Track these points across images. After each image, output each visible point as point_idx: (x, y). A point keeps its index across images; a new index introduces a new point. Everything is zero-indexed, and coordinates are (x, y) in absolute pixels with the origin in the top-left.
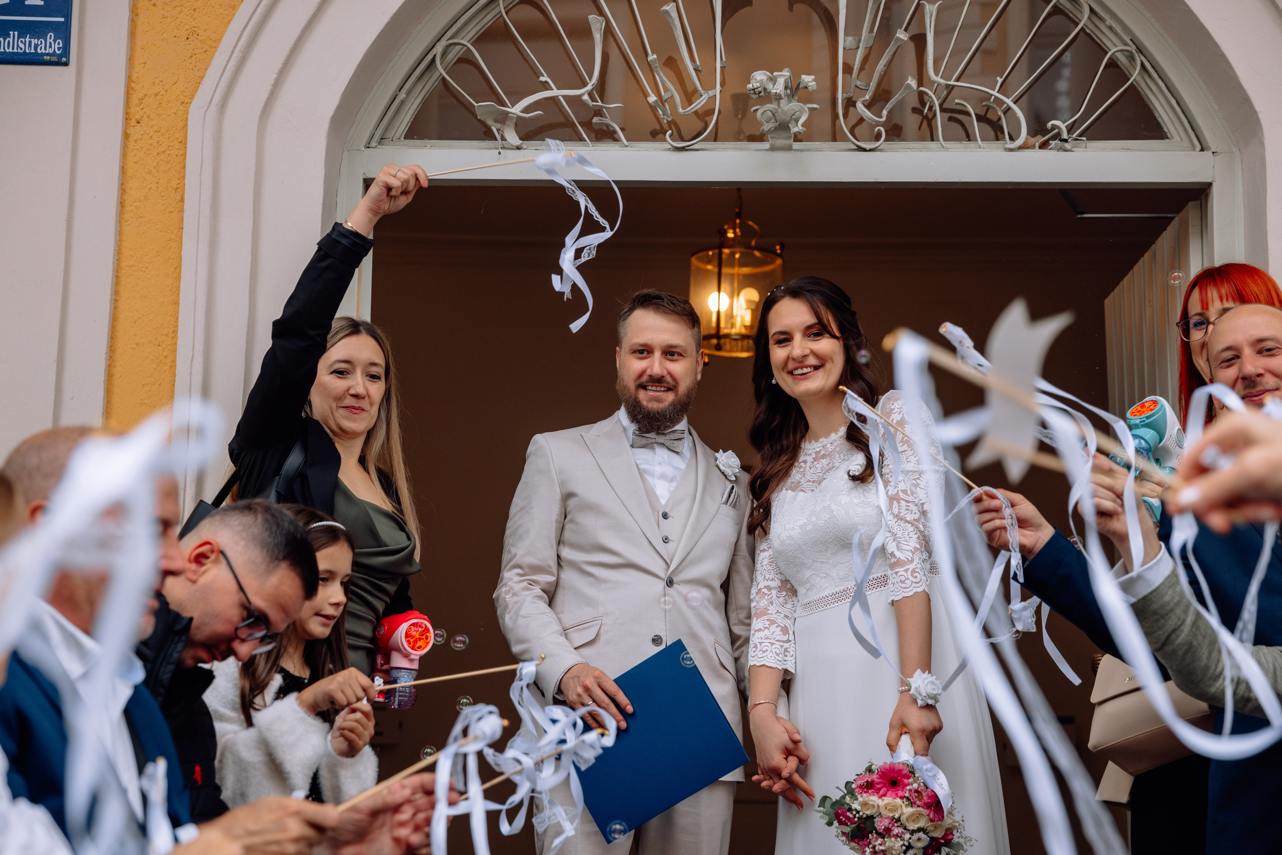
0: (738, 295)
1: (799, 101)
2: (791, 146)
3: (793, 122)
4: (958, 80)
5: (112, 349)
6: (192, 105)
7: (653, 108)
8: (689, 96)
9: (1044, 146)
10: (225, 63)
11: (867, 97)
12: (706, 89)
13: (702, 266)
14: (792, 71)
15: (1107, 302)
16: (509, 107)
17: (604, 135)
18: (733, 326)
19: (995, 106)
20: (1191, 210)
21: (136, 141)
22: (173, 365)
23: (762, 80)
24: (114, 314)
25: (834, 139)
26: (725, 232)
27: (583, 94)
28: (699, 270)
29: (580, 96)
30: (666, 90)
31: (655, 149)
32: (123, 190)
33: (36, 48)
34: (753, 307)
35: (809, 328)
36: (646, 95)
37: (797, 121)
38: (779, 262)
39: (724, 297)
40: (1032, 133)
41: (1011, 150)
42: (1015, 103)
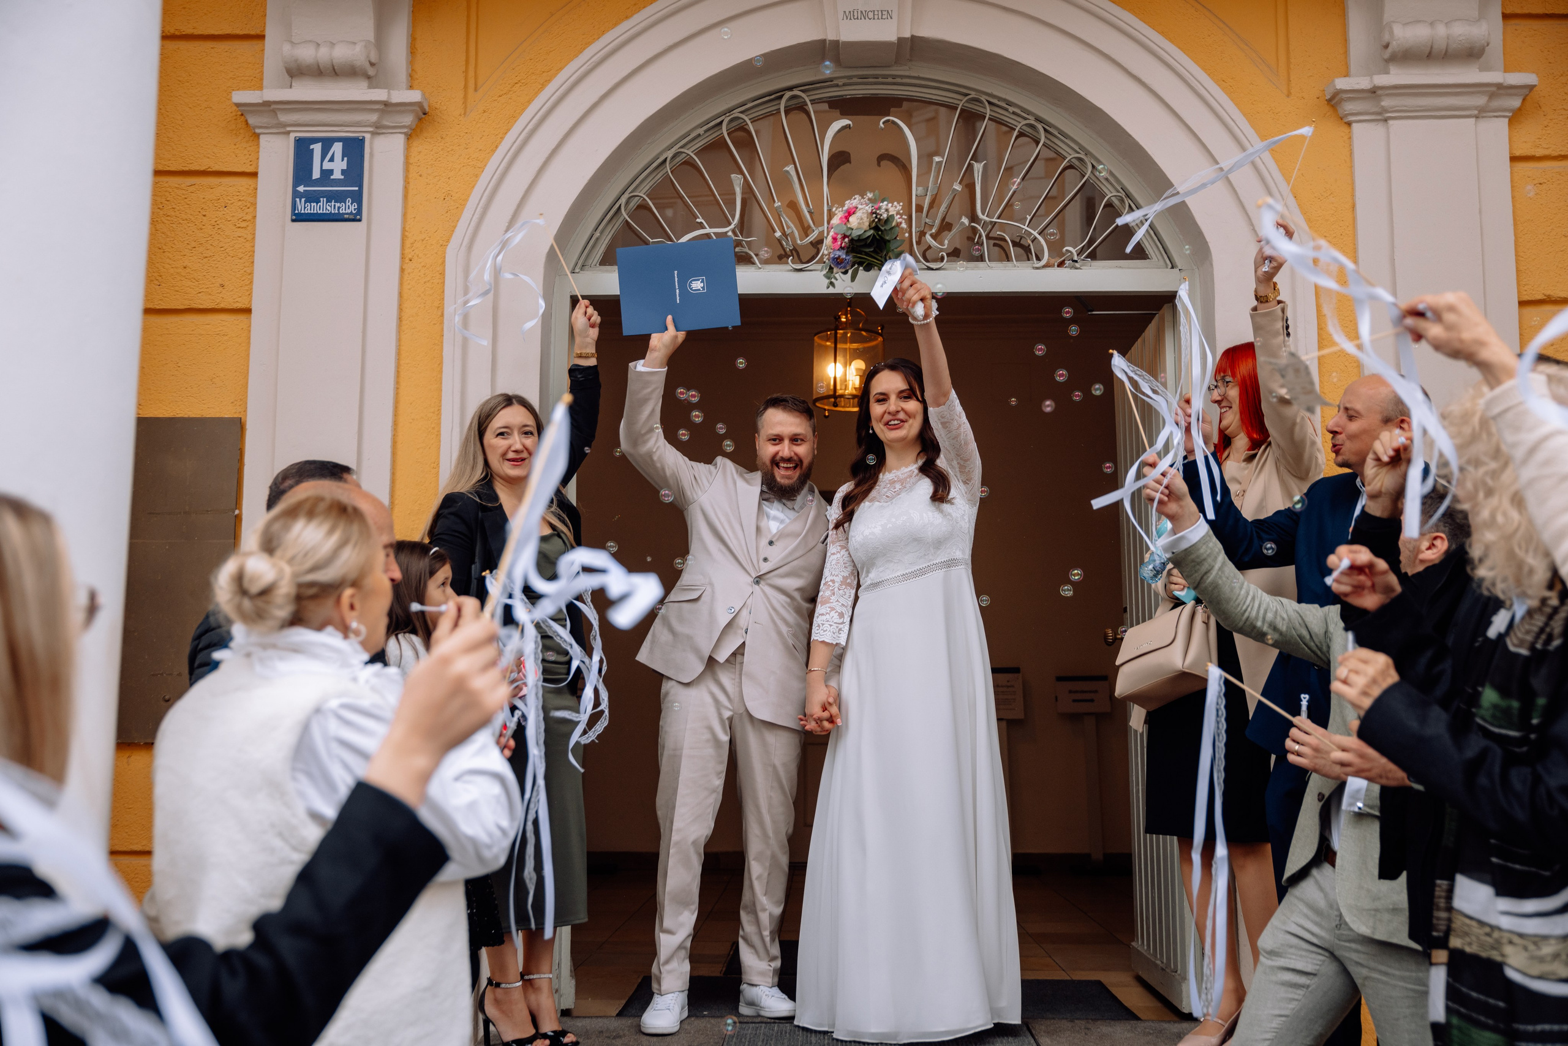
0: (850, 365)
4: (999, 218)
5: (395, 423)
6: (448, 247)
7: (779, 241)
8: (806, 230)
9: (1061, 264)
11: (933, 231)
12: (817, 226)
13: (823, 343)
17: (744, 260)
18: (846, 388)
19: (1025, 236)
20: (1166, 309)
21: (409, 273)
22: (439, 435)
24: (397, 398)
26: (840, 318)
27: (728, 232)
28: (820, 346)
29: (726, 233)
30: (788, 227)
31: (781, 270)
32: (400, 309)
33: (338, 210)
35: (902, 392)
36: (774, 231)
38: (880, 339)
39: (840, 366)
40: (1052, 255)
41: (1037, 268)
42: (1040, 234)
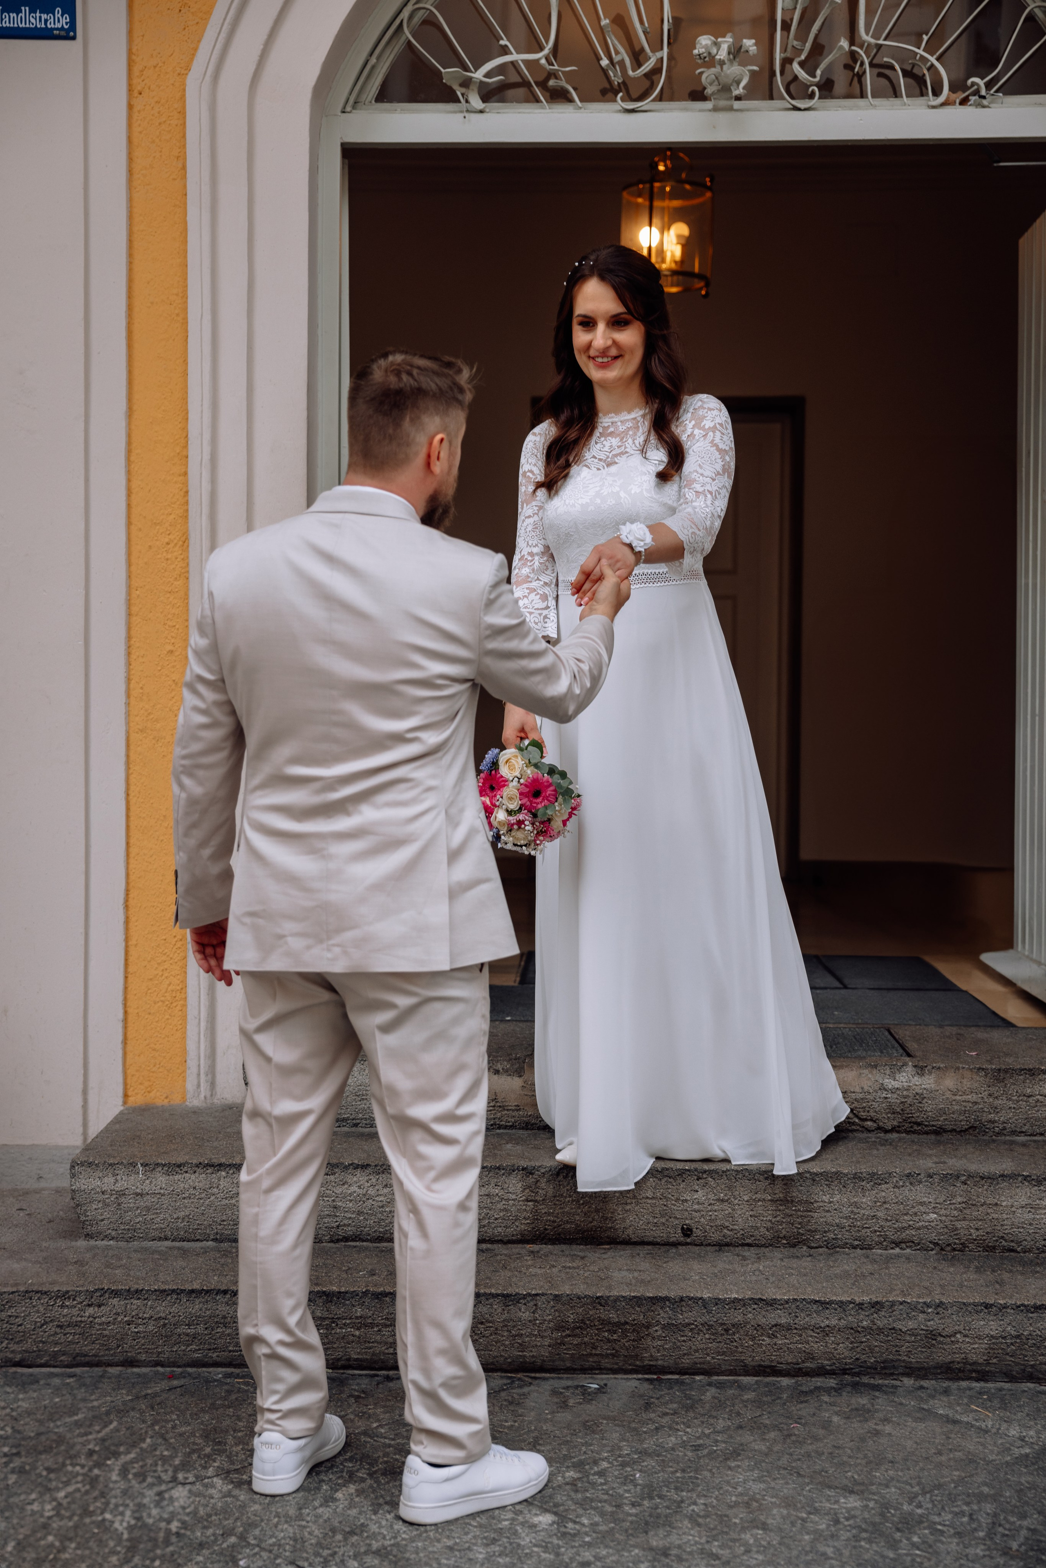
0: (669, 229)
1: (739, 65)
2: (732, 106)
3: (735, 84)
4: (885, 39)
6: (188, 77)
7: (604, 70)
8: (639, 59)
9: (964, 102)
10: (216, 35)
11: (802, 57)
12: (654, 51)
13: (632, 199)
14: (734, 37)
15: (1022, 241)
16: (471, 72)
17: (559, 96)
18: (663, 261)
19: (920, 64)
21: (139, 112)
22: (185, 323)
23: (706, 45)
25: (771, 98)
26: (657, 165)
27: (540, 59)
28: (630, 203)
29: (538, 60)
30: (617, 53)
31: (607, 111)
32: (130, 159)
34: (683, 241)
35: (614, 316)
36: (599, 59)
37: (738, 83)
38: (709, 194)
39: (655, 231)
40: (953, 89)
41: (934, 107)
42: (938, 59)
